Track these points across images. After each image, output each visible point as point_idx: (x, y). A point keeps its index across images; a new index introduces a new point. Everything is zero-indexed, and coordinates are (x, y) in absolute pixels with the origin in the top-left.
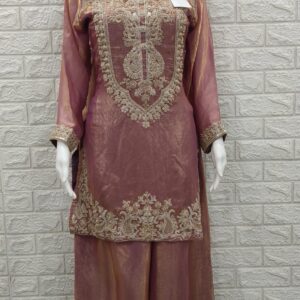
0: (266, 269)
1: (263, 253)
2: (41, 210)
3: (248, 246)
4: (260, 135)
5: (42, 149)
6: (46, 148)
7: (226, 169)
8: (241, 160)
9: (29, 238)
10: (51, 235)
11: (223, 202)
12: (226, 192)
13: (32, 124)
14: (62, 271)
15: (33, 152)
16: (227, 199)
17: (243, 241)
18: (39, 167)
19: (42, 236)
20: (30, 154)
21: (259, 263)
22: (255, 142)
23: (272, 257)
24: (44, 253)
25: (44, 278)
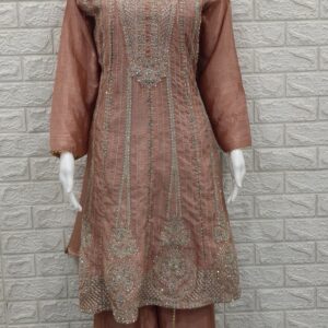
0: (288, 289)
1: (285, 273)
2: (41, 227)
3: (268, 264)
4: (280, 143)
5: (42, 160)
6: (46, 159)
7: (244, 180)
8: (260, 170)
9: (27, 258)
10: (51, 255)
11: (241, 216)
12: (243, 205)
13: (31, 132)
14: (65, 295)
15: (32, 163)
16: (246, 213)
17: (263, 259)
18: (39, 179)
19: (41, 256)
20: (29, 165)
21: (281, 283)
22: (275, 151)
23: (295, 277)
24: (44, 275)
25: (44, 303)
